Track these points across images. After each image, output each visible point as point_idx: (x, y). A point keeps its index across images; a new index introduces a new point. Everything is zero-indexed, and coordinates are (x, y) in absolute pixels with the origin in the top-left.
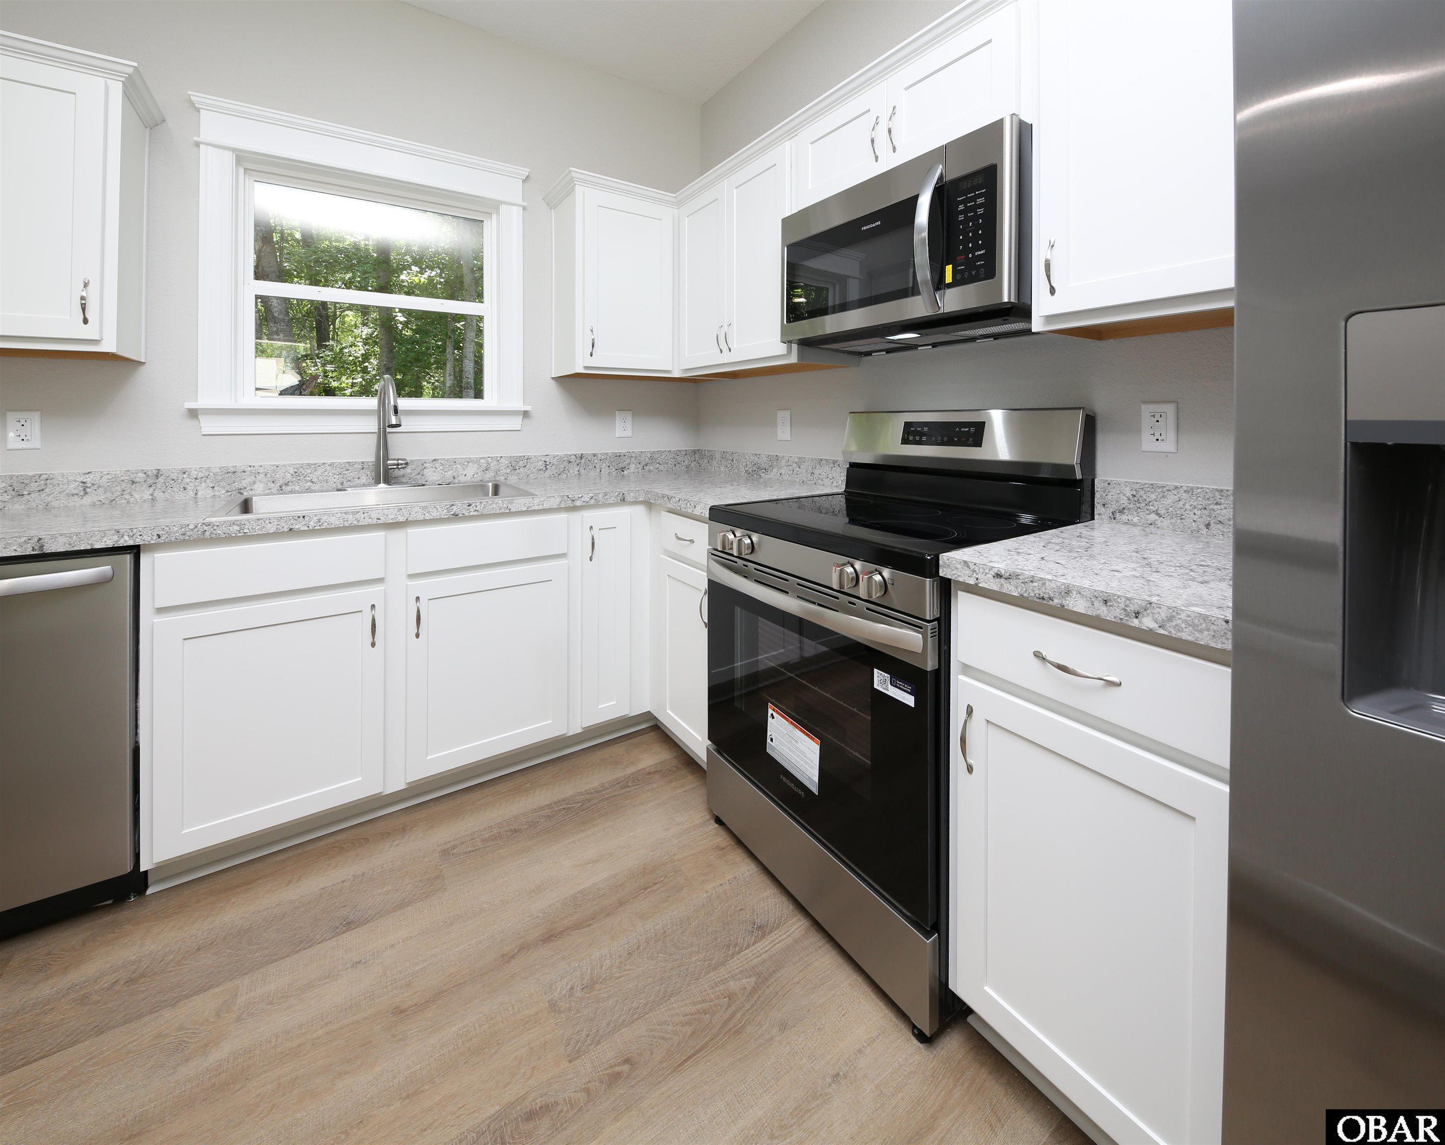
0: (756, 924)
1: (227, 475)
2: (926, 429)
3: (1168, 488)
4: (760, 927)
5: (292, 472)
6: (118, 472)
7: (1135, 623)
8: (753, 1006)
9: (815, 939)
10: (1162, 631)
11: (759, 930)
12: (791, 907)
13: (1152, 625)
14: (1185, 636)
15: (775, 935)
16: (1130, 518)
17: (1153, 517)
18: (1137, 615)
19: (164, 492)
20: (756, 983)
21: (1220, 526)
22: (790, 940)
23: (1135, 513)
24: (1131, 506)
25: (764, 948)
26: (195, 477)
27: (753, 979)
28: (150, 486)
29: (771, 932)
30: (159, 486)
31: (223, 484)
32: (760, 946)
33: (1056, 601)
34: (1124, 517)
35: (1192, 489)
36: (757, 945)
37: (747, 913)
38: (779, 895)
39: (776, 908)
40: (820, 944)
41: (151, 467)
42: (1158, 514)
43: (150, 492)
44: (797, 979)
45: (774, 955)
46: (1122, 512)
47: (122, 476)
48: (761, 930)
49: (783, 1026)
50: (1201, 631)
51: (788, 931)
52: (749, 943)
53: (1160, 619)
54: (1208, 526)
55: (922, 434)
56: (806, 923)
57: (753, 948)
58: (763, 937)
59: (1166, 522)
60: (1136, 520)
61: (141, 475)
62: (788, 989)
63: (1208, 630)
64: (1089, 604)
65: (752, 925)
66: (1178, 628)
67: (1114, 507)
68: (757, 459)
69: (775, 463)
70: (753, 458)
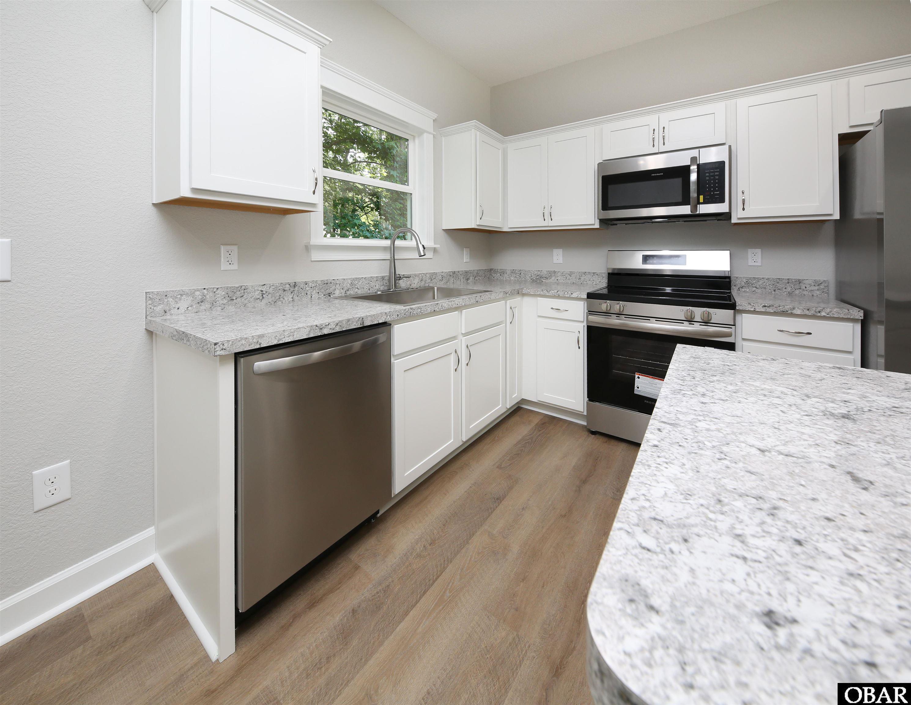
1: (324, 285)
5: (350, 283)
6: (277, 284)
7: (819, 314)
10: (828, 316)
13: (825, 314)
14: (835, 316)
16: (745, 289)
17: (754, 289)
18: (819, 312)
19: (298, 296)
21: (779, 290)
23: (747, 288)
26: (311, 287)
28: (292, 293)
30: (295, 292)
31: (322, 290)
33: (789, 312)
34: (743, 290)
41: (291, 281)
42: (756, 288)
43: (292, 296)
46: (742, 288)
47: (279, 287)
50: (841, 314)
53: (827, 312)
54: (775, 291)
60: (748, 290)
61: (288, 286)
63: (843, 313)
64: (802, 311)
66: (833, 314)
67: (739, 286)
68: (539, 273)
69: (553, 274)
70: (536, 272)
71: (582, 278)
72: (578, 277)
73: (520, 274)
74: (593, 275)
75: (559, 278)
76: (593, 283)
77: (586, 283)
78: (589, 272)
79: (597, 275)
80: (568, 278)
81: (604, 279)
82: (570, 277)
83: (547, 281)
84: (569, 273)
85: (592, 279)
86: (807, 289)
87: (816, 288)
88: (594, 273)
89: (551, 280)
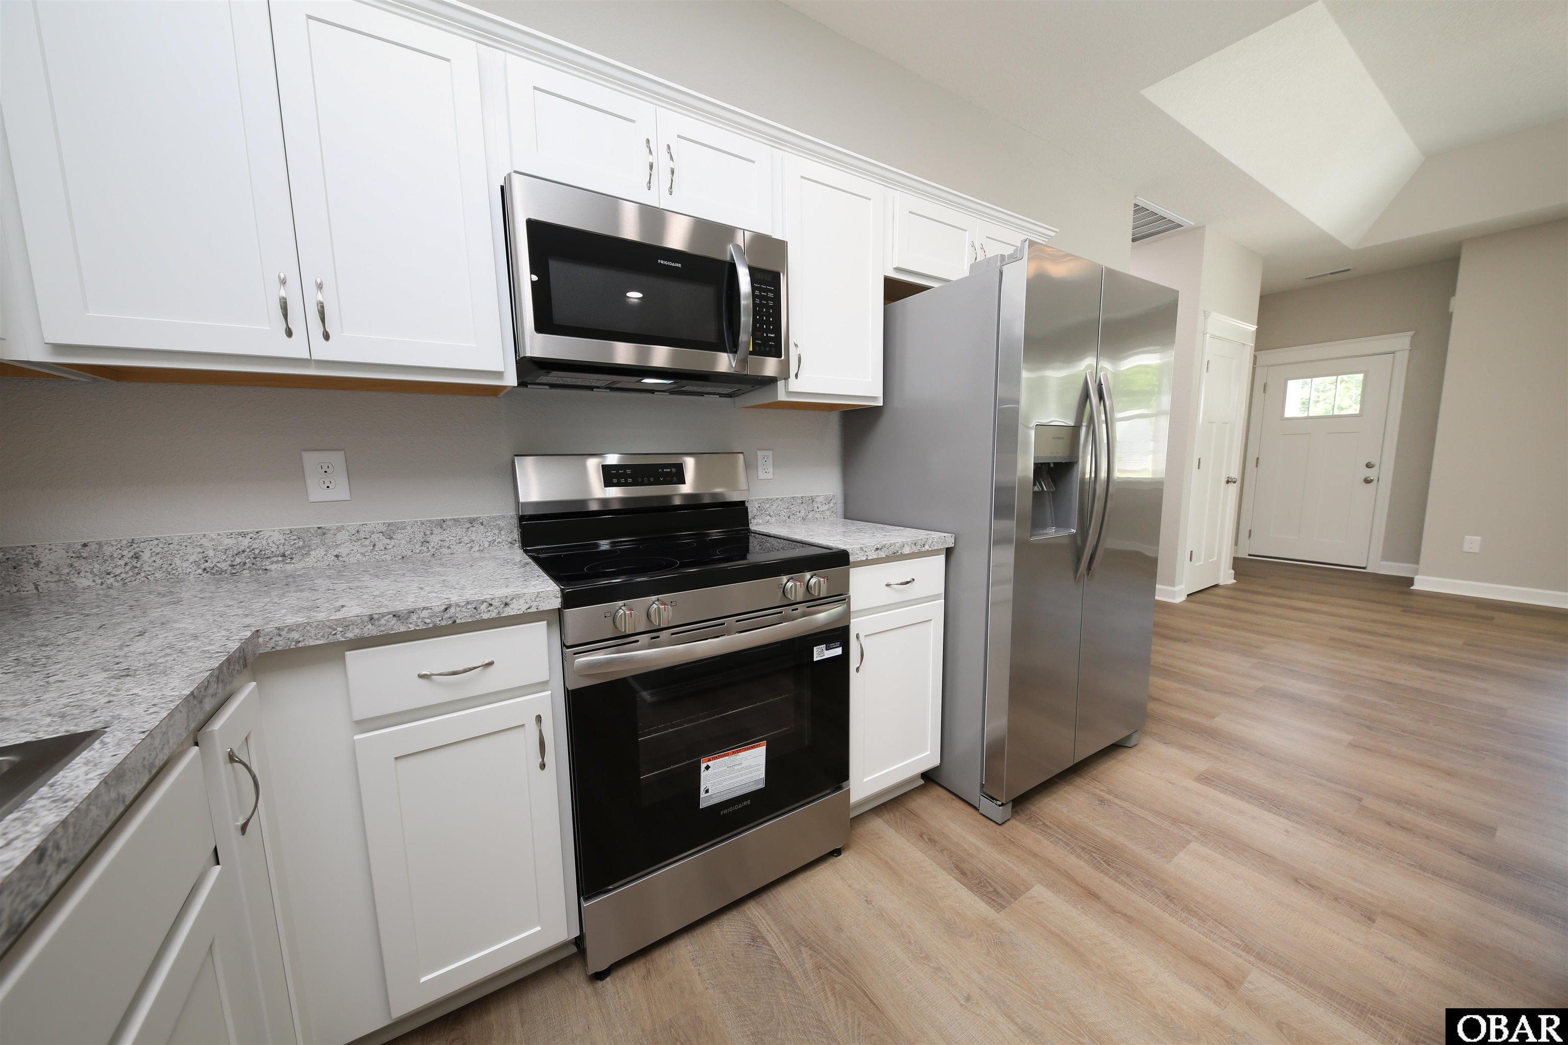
0: (749, 943)
2: (629, 471)
3: (774, 500)
4: (754, 940)
8: (825, 950)
9: (768, 899)
11: (757, 941)
12: (735, 913)
15: (763, 928)
17: (768, 517)
20: (806, 947)
21: (793, 516)
22: (767, 918)
23: (760, 517)
24: (758, 513)
25: (774, 938)
27: (803, 948)
29: (758, 931)
32: (772, 941)
35: (783, 498)
36: (771, 943)
37: (737, 950)
38: (720, 921)
39: (734, 926)
40: (772, 897)
42: (770, 515)
44: (802, 916)
45: (781, 931)
46: (754, 518)
48: (756, 939)
49: (839, 929)
51: (759, 918)
52: (768, 951)
54: (789, 517)
55: (626, 476)
56: (753, 904)
57: (774, 947)
58: (763, 938)
59: (774, 519)
60: (761, 521)
62: (810, 923)
65: (751, 947)
68: (245, 542)
69: (315, 541)
70: (228, 542)
71: (434, 540)
72: (419, 537)
73: (136, 557)
74: (469, 525)
75: (343, 551)
76: (471, 548)
77: (449, 551)
78: (456, 520)
79: (482, 524)
80: (379, 546)
81: (503, 533)
82: (388, 541)
83: (289, 568)
84: (384, 529)
85: (466, 539)
86: (819, 510)
87: (826, 507)
88: (472, 521)
89: (310, 561)
